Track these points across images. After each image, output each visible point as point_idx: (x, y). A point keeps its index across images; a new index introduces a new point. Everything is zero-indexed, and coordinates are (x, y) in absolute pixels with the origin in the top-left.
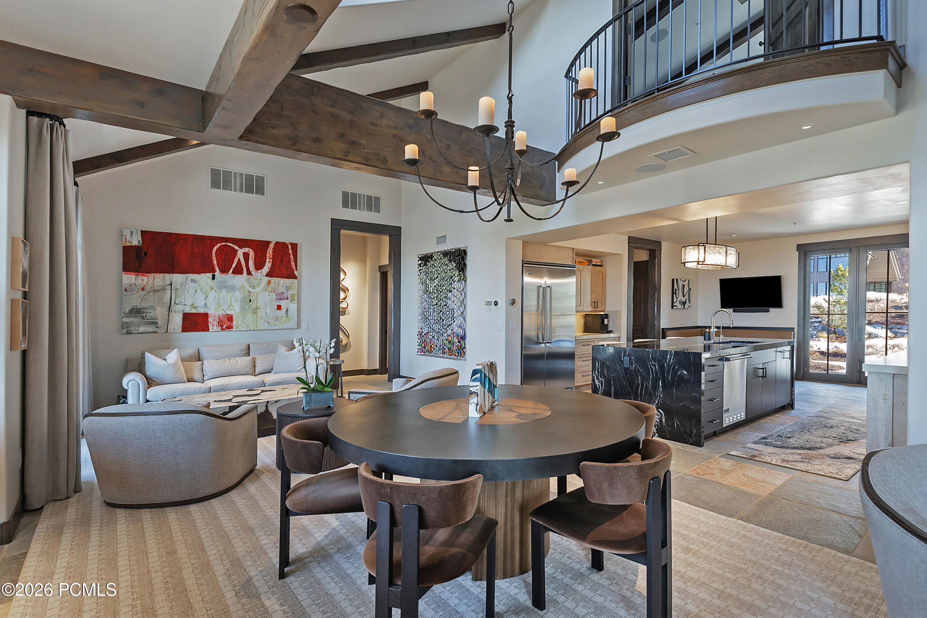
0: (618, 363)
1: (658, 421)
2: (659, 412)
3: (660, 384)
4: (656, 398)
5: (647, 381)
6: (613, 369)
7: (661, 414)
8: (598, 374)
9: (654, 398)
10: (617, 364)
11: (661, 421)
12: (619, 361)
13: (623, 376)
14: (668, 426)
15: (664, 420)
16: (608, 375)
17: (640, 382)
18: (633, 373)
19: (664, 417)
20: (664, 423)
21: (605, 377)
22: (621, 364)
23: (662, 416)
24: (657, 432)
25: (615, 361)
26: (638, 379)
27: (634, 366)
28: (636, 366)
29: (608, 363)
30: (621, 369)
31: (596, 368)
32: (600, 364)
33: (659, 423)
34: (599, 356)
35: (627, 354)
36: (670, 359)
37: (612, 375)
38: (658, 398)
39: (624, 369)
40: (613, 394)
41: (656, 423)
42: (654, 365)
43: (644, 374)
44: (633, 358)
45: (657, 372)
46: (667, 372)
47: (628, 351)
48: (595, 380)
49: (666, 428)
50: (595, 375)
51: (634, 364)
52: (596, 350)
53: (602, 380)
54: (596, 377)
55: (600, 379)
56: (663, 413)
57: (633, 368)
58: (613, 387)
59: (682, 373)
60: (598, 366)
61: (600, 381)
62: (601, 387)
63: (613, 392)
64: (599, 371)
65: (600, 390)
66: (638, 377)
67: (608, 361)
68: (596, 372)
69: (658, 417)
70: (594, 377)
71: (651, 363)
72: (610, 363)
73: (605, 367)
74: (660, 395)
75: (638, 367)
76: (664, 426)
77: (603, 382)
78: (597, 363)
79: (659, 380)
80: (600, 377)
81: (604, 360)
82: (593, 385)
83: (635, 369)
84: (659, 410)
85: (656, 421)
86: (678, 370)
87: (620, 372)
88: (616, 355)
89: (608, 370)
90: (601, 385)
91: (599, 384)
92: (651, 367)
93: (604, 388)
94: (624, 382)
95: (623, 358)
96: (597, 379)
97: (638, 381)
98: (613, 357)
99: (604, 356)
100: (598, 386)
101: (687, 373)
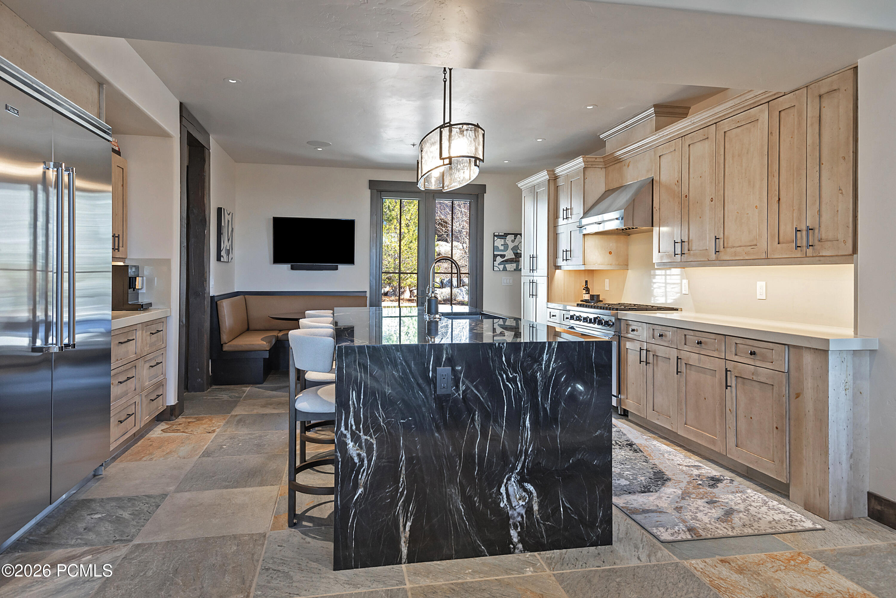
0: (418, 385)
1: (523, 512)
2: (525, 490)
3: (528, 422)
4: (517, 459)
5: (496, 421)
6: (404, 401)
7: (530, 493)
8: (357, 423)
9: (512, 460)
10: (416, 388)
11: (529, 509)
12: (421, 381)
13: (433, 419)
14: (545, 517)
15: (536, 507)
16: (388, 424)
17: (478, 429)
18: (461, 405)
19: (535, 498)
20: (536, 515)
21: (378, 429)
22: (427, 388)
23: (531, 500)
24: (519, 541)
25: (409, 382)
26: (473, 420)
27: (462, 388)
28: (467, 388)
29: (388, 391)
30: (428, 402)
31: (352, 409)
32: (362, 397)
33: (525, 516)
34: (361, 372)
35: (444, 360)
36: (549, 360)
37: (402, 421)
38: (523, 458)
39: (435, 399)
40: (403, 472)
41: (519, 519)
42: (513, 380)
43: (489, 403)
44: (460, 368)
45: (519, 395)
46: (542, 393)
47: (447, 351)
48: (347, 443)
49: (542, 525)
50: (345, 430)
51: (463, 383)
52: (351, 358)
53: (371, 440)
54: (349, 436)
55: (364, 437)
56: (534, 491)
57: (459, 394)
58: (402, 452)
59: (574, 389)
60: (355, 403)
61: (364, 444)
62: (366, 462)
63: (403, 468)
64: (362, 416)
65: (362, 470)
66: (474, 415)
67: (388, 386)
68: (352, 421)
69: (524, 503)
70: (345, 436)
71: (504, 376)
72: (393, 389)
73: (379, 403)
74: (527, 451)
75: (473, 389)
76: (537, 520)
77: (375, 446)
78: (354, 392)
79: (525, 414)
80: (361, 434)
81: (375, 385)
82: (340, 460)
83: (466, 395)
84: (526, 484)
85: (519, 514)
86: (567, 383)
87: (424, 409)
88: (414, 364)
89: (387, 409)
90: (365, 454)
91: (359, 455)
92: (505, 385)
93: (375, 461)
94: (437, 435)
95: (434, 371)
96: (352, 441)
97: (474, 425)
98: (404, 372)
99: (377, 371)
100: (356, 460)
101: (584, 389)
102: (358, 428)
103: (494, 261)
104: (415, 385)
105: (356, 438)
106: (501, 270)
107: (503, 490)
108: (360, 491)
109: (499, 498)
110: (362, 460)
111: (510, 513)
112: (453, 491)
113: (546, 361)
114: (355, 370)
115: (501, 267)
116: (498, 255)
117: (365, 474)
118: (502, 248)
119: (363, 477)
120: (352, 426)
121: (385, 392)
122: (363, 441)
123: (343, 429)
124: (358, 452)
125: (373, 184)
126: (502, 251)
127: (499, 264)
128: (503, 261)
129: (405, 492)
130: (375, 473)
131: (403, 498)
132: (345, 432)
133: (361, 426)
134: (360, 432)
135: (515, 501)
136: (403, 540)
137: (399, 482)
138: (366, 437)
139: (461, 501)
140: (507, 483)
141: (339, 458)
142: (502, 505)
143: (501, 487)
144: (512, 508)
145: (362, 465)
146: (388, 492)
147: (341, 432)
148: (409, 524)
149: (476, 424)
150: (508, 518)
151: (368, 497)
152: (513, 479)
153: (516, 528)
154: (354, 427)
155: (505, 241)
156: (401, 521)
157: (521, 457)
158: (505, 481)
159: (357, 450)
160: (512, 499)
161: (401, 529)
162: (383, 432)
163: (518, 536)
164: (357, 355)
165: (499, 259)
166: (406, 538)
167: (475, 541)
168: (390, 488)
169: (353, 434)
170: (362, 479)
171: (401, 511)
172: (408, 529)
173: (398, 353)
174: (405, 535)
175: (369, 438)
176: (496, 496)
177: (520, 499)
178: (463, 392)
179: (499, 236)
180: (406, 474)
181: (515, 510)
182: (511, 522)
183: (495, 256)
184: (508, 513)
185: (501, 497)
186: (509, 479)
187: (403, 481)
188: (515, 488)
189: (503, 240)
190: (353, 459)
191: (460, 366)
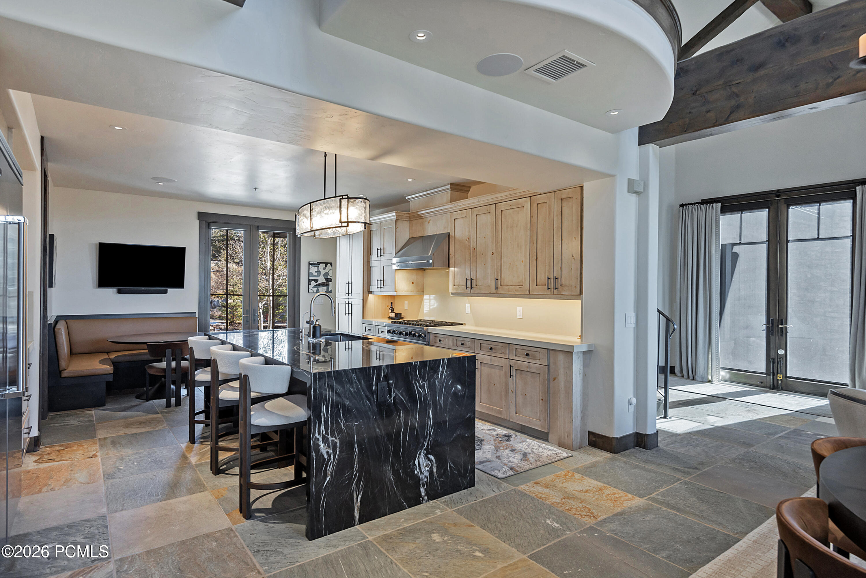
0: (367, 396)
1: (428, 475)
2: (429, 460)
3: (431, 414)
4: (425, 440)
5: (413, 416)
6: (357, 409)
7: (432, 461)
8: (326, 429)
9: (422, 440)
10: (365, 398)
11: (431, 472)
12: (368, 393)
13: (375, 419)
14: (440, 475)
15: (435, 470)
16: (347, 427)
17: (402, 422)
18: (392, 407)
19: (435, 464)
20: (435, 475)
21: (340, 431)
22: (371, 398)
23: (432, 465)
24: (426, 495)
25: (361, 395)
26: (399, 417)
27: (393, 395)
28: (396, 395)
29: (347, 403)
30: (372, 408)
31: (323, 419)
32: (330, 409)
33: (429, 477)
34: (329, 391)
35: (382, 376)
36: (442, 372)
37: (356, 423)
38: (428, 438)
39: (377, 405)
40: (357, 460)
41: (426, 480)
42: (422, 387)
43: (409, 404)
44: (392, 381)
45: (426, 397)
46: (439, 393)
47: (384, 371)
48: (319, 445)
49: (438, 481)
50: (318, 435)
51: (394, 392)
52: (322, 381)
53: (336, 440)
54: (321, 439)
55: (331, 439)
56: (434, 460)
57: (391, 400)
58: (356, 446)
59: (456, 388)
60: (325, 414)
61: (331, 444)
62: (332, 457)
63: (357, 457)
64: (329, 423)
65: (329, 463)
66: (400, 413)
67: (347, 399)
68: (323, 428)
69: (428, 469)
70: (318, 439)
71: (418, 384)
72: (350, 401)
73: (341, 412)
74: (430, 433)
75: (400, 395)
76: (436, 478)
77: (338, 444)
78: (324, 406)
79: (429, 409)
80: (329, 436)
81: (338, 399)
82: (315, 458)
83: (395, 400)
84: (429, 456)
85: (425, 476)
86: (452, 385)
87: (369, 413)
88: (364, 382)
89: (346, 416)
90: (332, 451)
91: (327, 452)
92: (418, 391)
93: (338, 455)
94: (377, 430)
95: (377, 385)
96: (323, 443)
97: (400, 420)
98: (358, 388)
99: (340, 389)
100: (326, 456)
101: (462, 388)
102: (327, 433)
103: (309, 284)
104: (364, 397)
105: (325, 440)
106: (315, 292)
107: (416, 462)
108: (328, 479)
109: (415, 468)
110: (329, 456)
111: (420, 477)
112: (387, 468)
113: (441, 372)
114: (325, 390)
115: (315, 289)
116: (313, 280)
117: (331, 466)
118: (316, 274)
119: (330, 468)
120: (323, 431)
121: (345, 404)
122: (330, 441)
123: (317, 435)
124: (327, 450)
125: (201, 216)
126: (315, 276)
127: (313, 288)
128: (316, 285)
129: (358, 474)
130: (338, 464)
131: (356, 479)
132: (318, 437)
133: (329, 431)
134: (328, 435)
135: (423, 468)
136: (356, 508)
137: (354, 467)
138: (332, 439)
139: (392, 474)
140: (419, 457)
141: (314, 456)
142: (416, 472)
143: (415, 460)
144: (422, 473)
145: (330, 459)
146: (346, 476)
147: (316, 437)
148: (360, 496)
149: (401, 419)
150: (419, 480)
151: (333, 482)
152: (422, 454)
153: (423, 486)
154: (324, 432)
155: (318, 269)
156: (355, 495)
157: (427, 438)
158: (418, 455)
159: (326, 449)
160: (422, 467)
161: (355, 501)
162: (343, 433)
163: (425, 491)
164: (327, 379)
165: (313, 283)
166: (358, 506)
167: (400, 500)
168: (348, 473)
169: (324, 437)
170: (330, 469)
171: (355, 488)
172: (359, 500)
173: (354, 375)
174: (357, 505)
175: (334, 439)
176: (412, 467)
177: (426, 466)
178: (394, 398)
179: (313, 265)
180: (358, 462)
181: (423, 474)
182: (421, 483)
183: (310, 281)
184: (419, 477)
185: (415, 467)
186: (420, 454)
187: (356, 466)
188: (424, 459)
189: (316, 268)
190: (323, 456)
191: (392, 380)
